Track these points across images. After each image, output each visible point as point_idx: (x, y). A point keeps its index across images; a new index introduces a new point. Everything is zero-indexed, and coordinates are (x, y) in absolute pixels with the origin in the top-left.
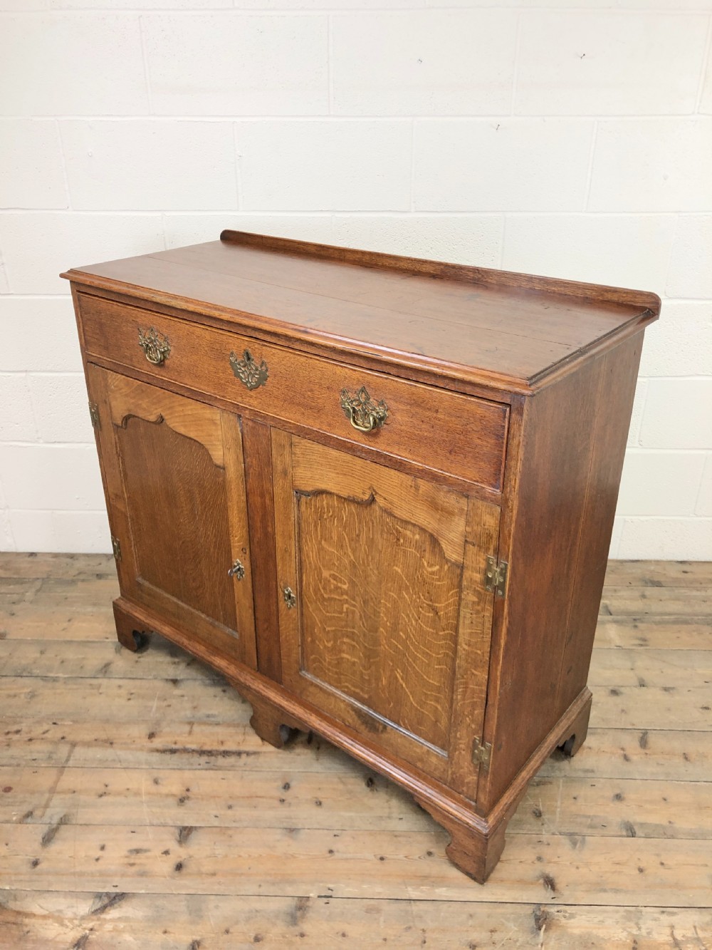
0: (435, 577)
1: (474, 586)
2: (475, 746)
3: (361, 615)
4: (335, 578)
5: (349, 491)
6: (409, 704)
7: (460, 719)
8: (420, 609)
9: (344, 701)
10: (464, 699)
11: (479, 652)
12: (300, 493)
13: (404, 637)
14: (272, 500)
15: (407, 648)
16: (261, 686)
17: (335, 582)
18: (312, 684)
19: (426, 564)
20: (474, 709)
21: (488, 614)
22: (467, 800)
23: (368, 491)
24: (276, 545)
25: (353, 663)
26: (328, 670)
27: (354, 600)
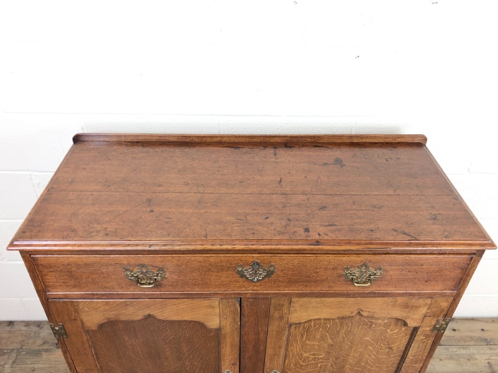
0: (394, 335)
1: (425, 333)
3: (332, 365)
5: (339, 315)
8: (380, 350)
11: (420, 357)
12: (293, 324)
13: (364, 365)
14: (266, 333)
17: (313, 356)
19: (389, 331)
21: (430, 341)
23: (356, 311)
24: (267, 354)
27: (328, 360)
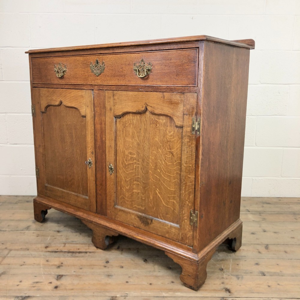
0: (172, 137)
1: (187, 134)
2: (191, 215)
3: (141, 168)
4: (131, 153)
5: (136, 109)
6: (162, 205)
7: (184, 203)
8: (166, 155)
9: (134, 214)
10: (185, 192)
11: (191, 165)
12: (117, 117)
13: (159, 171)
14: (105, 124)
15: (160, 176)
16: (97, 220)
17: (131, 155)
18: (121, 210)
19: (168, 132)
20: (190, 196)
21: (194, 146)
22: (189, 247)
23: (144, 105)
24: (106, 145)
25: (138, 193)
26: (127, 201)
27: (138, 161)
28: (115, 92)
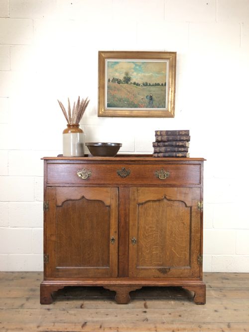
2: (198, 258)
5: (157, 198)
6: (176, 257)
7: (193, 252)
8: (179, 225)
9: (154, 268)
10: (194, 245)
12: (139, 204)
14: (129, 210)
15: (175, 239)
18: (142, 269)
19: (180, 211)
24: (130, 225)
25: (157, 254)
26: (147, 261)
27: (157, 232)
28: (139, 188)
